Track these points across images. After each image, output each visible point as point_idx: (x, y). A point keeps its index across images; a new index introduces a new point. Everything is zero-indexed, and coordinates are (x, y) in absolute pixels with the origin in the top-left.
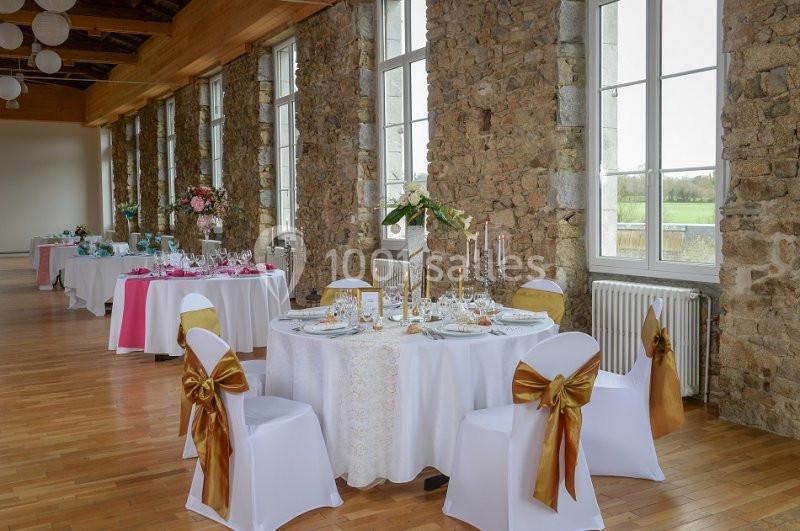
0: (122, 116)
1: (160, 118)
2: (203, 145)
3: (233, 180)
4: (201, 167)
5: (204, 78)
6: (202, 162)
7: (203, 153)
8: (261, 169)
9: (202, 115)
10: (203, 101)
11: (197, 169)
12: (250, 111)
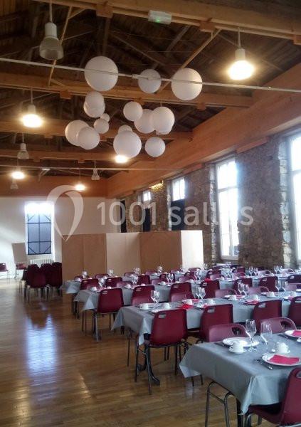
5: (212, 163)
8: (283, 217)
9: (212, 186)
10: (212, 178)
12: (269, 181)
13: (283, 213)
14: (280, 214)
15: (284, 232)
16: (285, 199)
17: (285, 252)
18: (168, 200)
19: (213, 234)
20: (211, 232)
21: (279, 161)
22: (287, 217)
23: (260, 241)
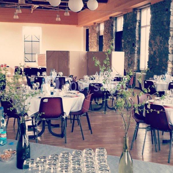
0: (95, 23)
1: (114, 24)
2: (137, 36)
3: (154, 50)
4: (136, 44)
5: (139, 9)
6: (136, 42)
7: (137, 39)
8: (169, 46)
9: (138, 24)
10: (138, 18)
11: (134, 45)
12: (165, 23)
13: (170, 44)
14: (168, 44)
15: (169, 55)
16: (172, 36)
17: (169, 66)
18: (114, 31)
19: (136, 55)
20: (135, 53)
21: (170, 12)
22: (172, 46)
23: (158, 60)
